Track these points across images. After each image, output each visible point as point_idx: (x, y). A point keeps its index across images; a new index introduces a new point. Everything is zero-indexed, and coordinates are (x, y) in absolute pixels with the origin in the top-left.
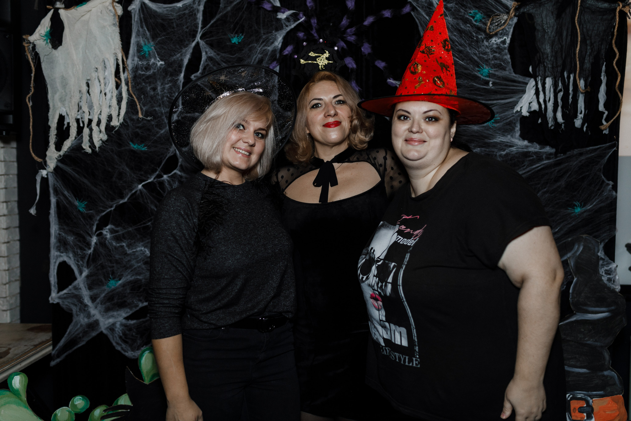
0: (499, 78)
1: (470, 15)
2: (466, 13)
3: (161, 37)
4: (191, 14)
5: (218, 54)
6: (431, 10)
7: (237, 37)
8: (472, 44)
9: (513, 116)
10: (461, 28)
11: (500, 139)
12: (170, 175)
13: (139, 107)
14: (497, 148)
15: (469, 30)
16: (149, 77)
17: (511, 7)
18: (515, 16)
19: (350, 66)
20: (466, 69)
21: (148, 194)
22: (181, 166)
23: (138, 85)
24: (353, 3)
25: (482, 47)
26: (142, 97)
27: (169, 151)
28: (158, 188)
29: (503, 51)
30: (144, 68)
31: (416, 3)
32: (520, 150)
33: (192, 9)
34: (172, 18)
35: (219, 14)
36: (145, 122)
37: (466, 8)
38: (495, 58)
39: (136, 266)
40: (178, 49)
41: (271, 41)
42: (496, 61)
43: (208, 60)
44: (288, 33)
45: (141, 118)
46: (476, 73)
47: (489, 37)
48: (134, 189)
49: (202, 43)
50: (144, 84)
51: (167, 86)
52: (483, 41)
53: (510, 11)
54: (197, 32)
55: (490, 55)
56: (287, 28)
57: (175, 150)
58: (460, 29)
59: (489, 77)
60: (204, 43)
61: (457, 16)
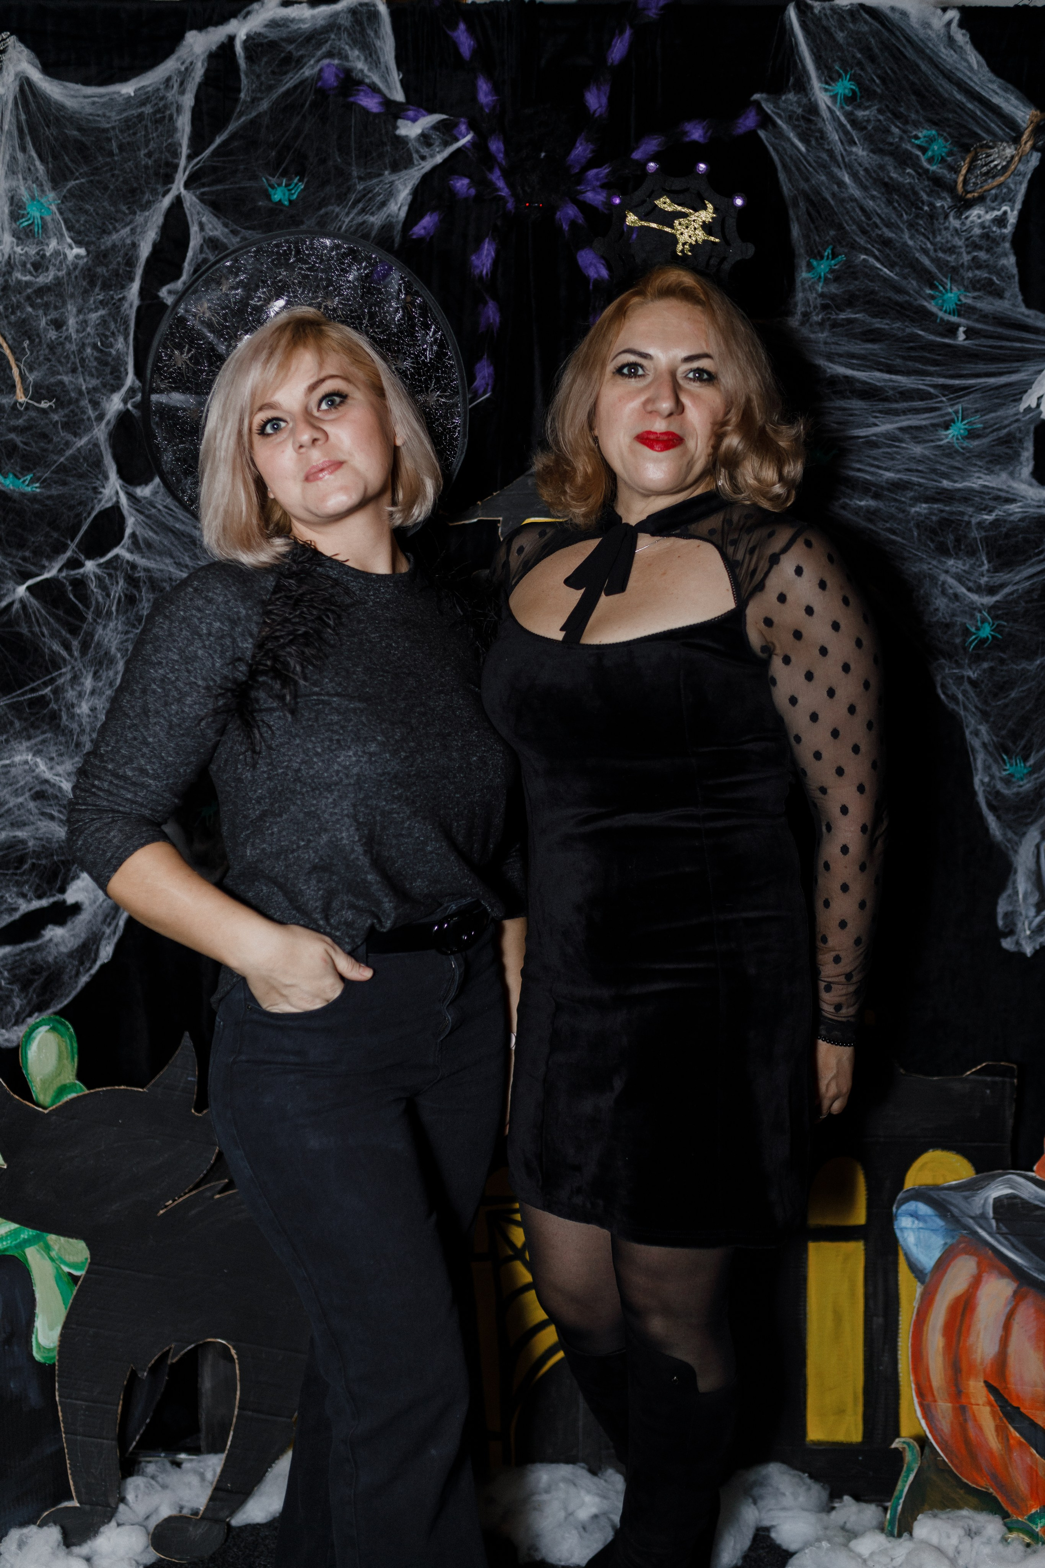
0: (984, 317)
1: (917, 142)
2: (905, 137)
3: (77, 179)
4: (158, 116)
5: (234, 232)
6: (813, 127)
7: (287, 186)
8: (918, 224)
9: (1017, 421)
10: (891, 178)
11: (978, 481)
12: (103, 560)
13: (15, 372)
14: (972, 505)
15: (910, 183)
16: (42, 291)
17: (1025, 125)
18: (1034, 148)
19: (592, 273)
20: (899, 290)
21: (43, 612)
22: (133, 535)
23: (13, 313)
24: (604, 100)
25: (944, 232)
26: (26, 344)
27: (100, 496)
28: (71, 596)
29: (998, 244)
30: (29, 266)
31: (771, 106)
32: (1032, 510)
33: (161, 104)
34: (108, 126)
35: (239, 117)
36: (33, 414)
37: (906, 122)
38: (977, 264)
39: (11, 805)
40: (125, 214)
41: (380, 198)
42: (977, 272)
43: (205, 247)
44: (426, 179)
45: (21, 404)
46: (926, 304)
47: (964, 204)
48: (5, 595)
49: (190, 199)
50: (30, 309)
51: (94, 317)
52: (946, 217)
53: (1020, 135)
54: (176, 167)
55: (964, 254)
56: (423, 164)
57: (117, 493)
58: (886, 180)
59: (959, 315)
60: (194, 198)
61: (881, 146)
